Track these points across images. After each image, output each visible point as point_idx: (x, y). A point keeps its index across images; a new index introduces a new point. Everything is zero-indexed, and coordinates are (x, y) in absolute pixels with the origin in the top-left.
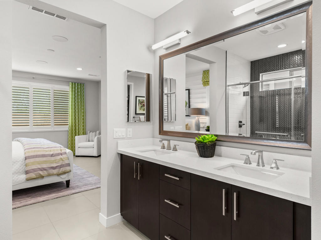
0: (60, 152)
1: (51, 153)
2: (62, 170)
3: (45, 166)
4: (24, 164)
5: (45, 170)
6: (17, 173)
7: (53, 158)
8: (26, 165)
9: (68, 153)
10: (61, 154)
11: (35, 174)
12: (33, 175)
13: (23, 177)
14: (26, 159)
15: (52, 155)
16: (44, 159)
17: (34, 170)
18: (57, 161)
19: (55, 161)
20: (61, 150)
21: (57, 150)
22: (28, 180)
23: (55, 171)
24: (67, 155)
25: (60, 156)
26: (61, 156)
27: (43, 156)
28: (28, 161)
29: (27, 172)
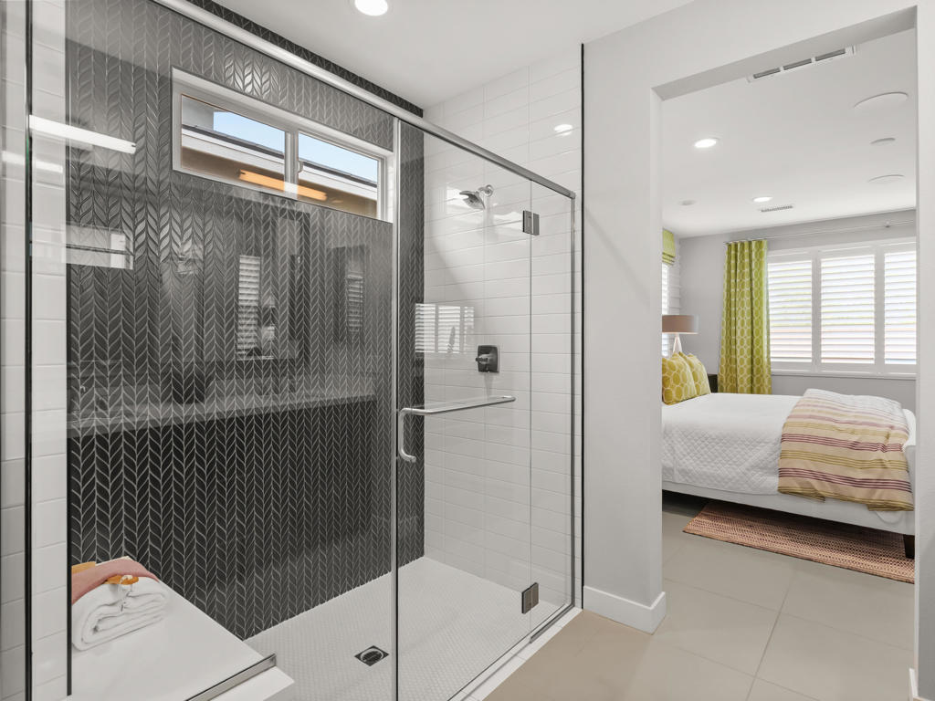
0: (881, 440)
1: (854, 438)
2: (880, 495)
3: (828, 469)
4: (778, 453)
5: (829, 480)
6: (761, 468)
7: (855, 455)
8: (783, 455)
9: (908, 447)
10: (884, 448)
11: (800, 484)
12: (793, 484)
13: (774, 481)
14: (783, 438)
15: (854, 446)
16: (830, 450)
17: (798, 473)
18: (866, 465)
19: (864, 465)
20: (888, 437)
21: (874, 434)
22: (784, 491)
23: (860, 493)
24: (903, 455)
25: (879, 451)
26: (879, 454)
27: (828, 442)
28: (787, 446)
29: (782, 473)
